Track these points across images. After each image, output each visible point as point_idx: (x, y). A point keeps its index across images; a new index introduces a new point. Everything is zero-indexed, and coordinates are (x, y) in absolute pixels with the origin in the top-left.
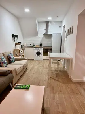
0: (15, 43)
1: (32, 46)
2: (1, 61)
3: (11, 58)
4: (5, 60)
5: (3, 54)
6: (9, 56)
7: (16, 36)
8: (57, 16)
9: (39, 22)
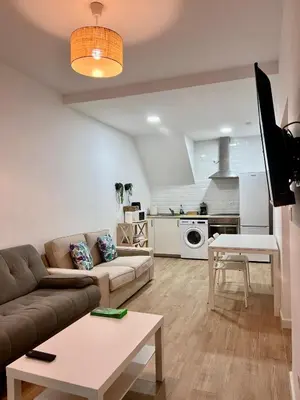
0: (122, 206)
1: (176, 215)
2: (77, 254)
3: (104, 246)
4: (87, 251)
5: (86, 236)
6: (101, 242)
7: (128, 187)
8: (248, 123)
9: (196, 143)
